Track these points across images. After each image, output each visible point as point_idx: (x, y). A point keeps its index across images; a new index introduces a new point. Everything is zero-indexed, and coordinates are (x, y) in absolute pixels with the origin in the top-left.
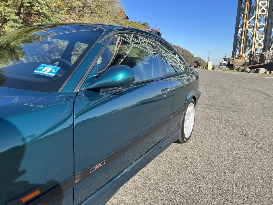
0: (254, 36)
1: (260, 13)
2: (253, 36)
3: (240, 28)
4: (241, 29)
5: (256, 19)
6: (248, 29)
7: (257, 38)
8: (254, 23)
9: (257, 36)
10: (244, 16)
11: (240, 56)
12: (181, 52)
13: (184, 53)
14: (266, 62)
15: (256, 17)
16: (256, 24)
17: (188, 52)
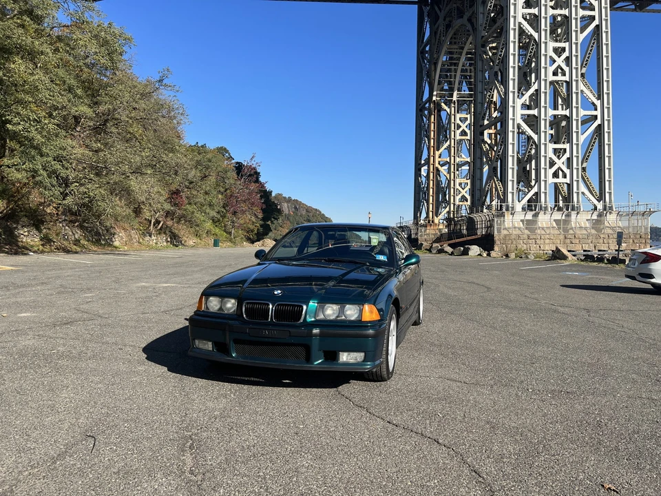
0: (452, 182)
1: (458, 137)
2: (449, 182)
3: (424, 165)
4: (426, 167)
5: (453, 149)
6: (439, 167)
7: (457, 186)
8: (450, 156)
9: (458, 181)
10: (429, 142)
11: (429, 222)
12: (304, 213)
13: (311, 214)
14: (479, 232)
15: (453, 145)
16: (452, 158)
17: (320, 212)
